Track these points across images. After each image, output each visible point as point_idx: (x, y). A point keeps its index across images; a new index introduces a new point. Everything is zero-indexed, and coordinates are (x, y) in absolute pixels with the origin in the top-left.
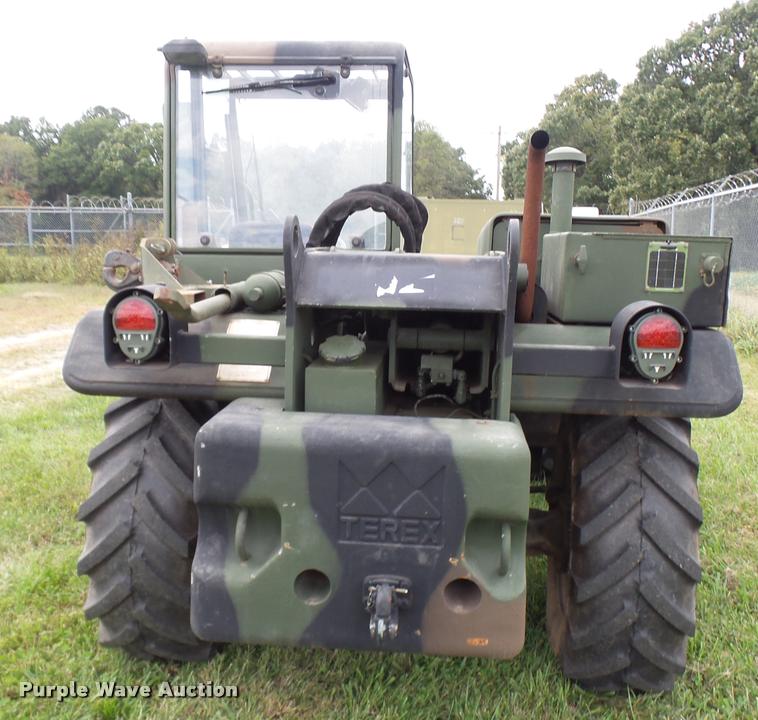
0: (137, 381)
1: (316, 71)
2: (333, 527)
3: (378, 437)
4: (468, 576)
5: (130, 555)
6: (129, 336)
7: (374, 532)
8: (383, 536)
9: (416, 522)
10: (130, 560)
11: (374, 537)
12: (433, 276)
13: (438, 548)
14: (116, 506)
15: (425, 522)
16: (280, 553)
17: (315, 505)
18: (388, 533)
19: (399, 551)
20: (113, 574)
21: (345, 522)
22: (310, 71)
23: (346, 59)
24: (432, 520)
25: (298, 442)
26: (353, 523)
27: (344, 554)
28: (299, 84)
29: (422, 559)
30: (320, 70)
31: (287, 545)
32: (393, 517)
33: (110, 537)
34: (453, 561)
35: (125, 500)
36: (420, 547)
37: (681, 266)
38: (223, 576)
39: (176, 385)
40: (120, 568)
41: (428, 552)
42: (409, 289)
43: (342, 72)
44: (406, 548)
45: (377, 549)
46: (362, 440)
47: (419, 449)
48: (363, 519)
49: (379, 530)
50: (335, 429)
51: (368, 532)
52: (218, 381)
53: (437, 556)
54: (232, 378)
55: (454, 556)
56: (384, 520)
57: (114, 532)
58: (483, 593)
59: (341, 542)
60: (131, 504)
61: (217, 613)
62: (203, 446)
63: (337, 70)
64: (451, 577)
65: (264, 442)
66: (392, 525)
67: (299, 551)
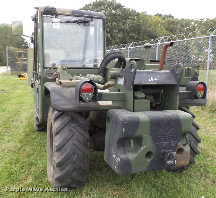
0: (78, 107)
1: (84, 19)
2: (155, 140)
3: (164, 116)
4: (181, 147)
5: (74, 158)
6: (85, 95)
7: (163, 140)
8: (165, 140)
9: (172, 136)
10: (74, 159)
11: (163, 141)
12: (159, 76)
13: (176, 141)
14: (68, 144)
15: (174, 135)
16: (142, 148)
17: (151, 135)
18: (166, 140)
19: (168, 143)
20: (68, 165)
21: (157, 138)
22: (82, 19)
23: (92, 16)
24: (175, 135)
25: (148, 119)
26: (159, 138)
27: (157, 146)
28: (79, 22)
29: (173, 145)
30: (85, 19)
31: (144, 146)
32: (167, 135)
33: (68, 154)
34: (179, 144)
35: (70, 142)
36: (172, 142)
37: (190, 72)
38: (128, 157)
39: (89, 107)
40: (70, 163)
41: (173, 142)
42: (155, 79)
43: (91, 20)
44: (170, 143)
45: (163, 144)
46: (161, 117)
47: (173, 118)
48: (161, 137)
49: (164, 139)
50: (154, 115)
51: (162, 140)
52: (99, 105)
53: (176, 143)
54: (103, 104)
55: (179, 143)
56: (165, 136)
57: (69, 152)
58: (184, 151)
59: (156, 143)
60: (73, 143)
61: (127, 167)
62: (126, 123)
63: (89, 19)
64: (178, 148)
65: (141, 120)
66: (167, 137)
67: (147, 147)
